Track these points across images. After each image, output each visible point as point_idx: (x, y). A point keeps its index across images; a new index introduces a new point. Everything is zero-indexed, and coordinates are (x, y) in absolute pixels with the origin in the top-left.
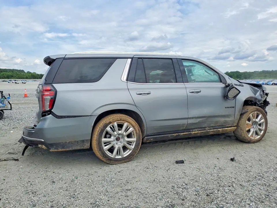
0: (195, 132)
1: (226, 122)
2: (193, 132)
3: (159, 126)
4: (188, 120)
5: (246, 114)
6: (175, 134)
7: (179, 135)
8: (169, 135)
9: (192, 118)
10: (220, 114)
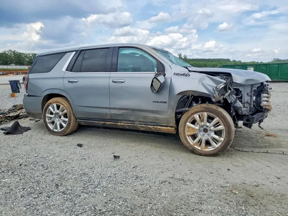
0: (121, 124)
1: (157, 119)
2: (119, 124)
3: (85, 112)
4: (111, 110)
5: (187, 113)
6: (101, 122)
7: (105, 123)
8: (96, 122)
9: (114, 109)
10: (147, 108)
